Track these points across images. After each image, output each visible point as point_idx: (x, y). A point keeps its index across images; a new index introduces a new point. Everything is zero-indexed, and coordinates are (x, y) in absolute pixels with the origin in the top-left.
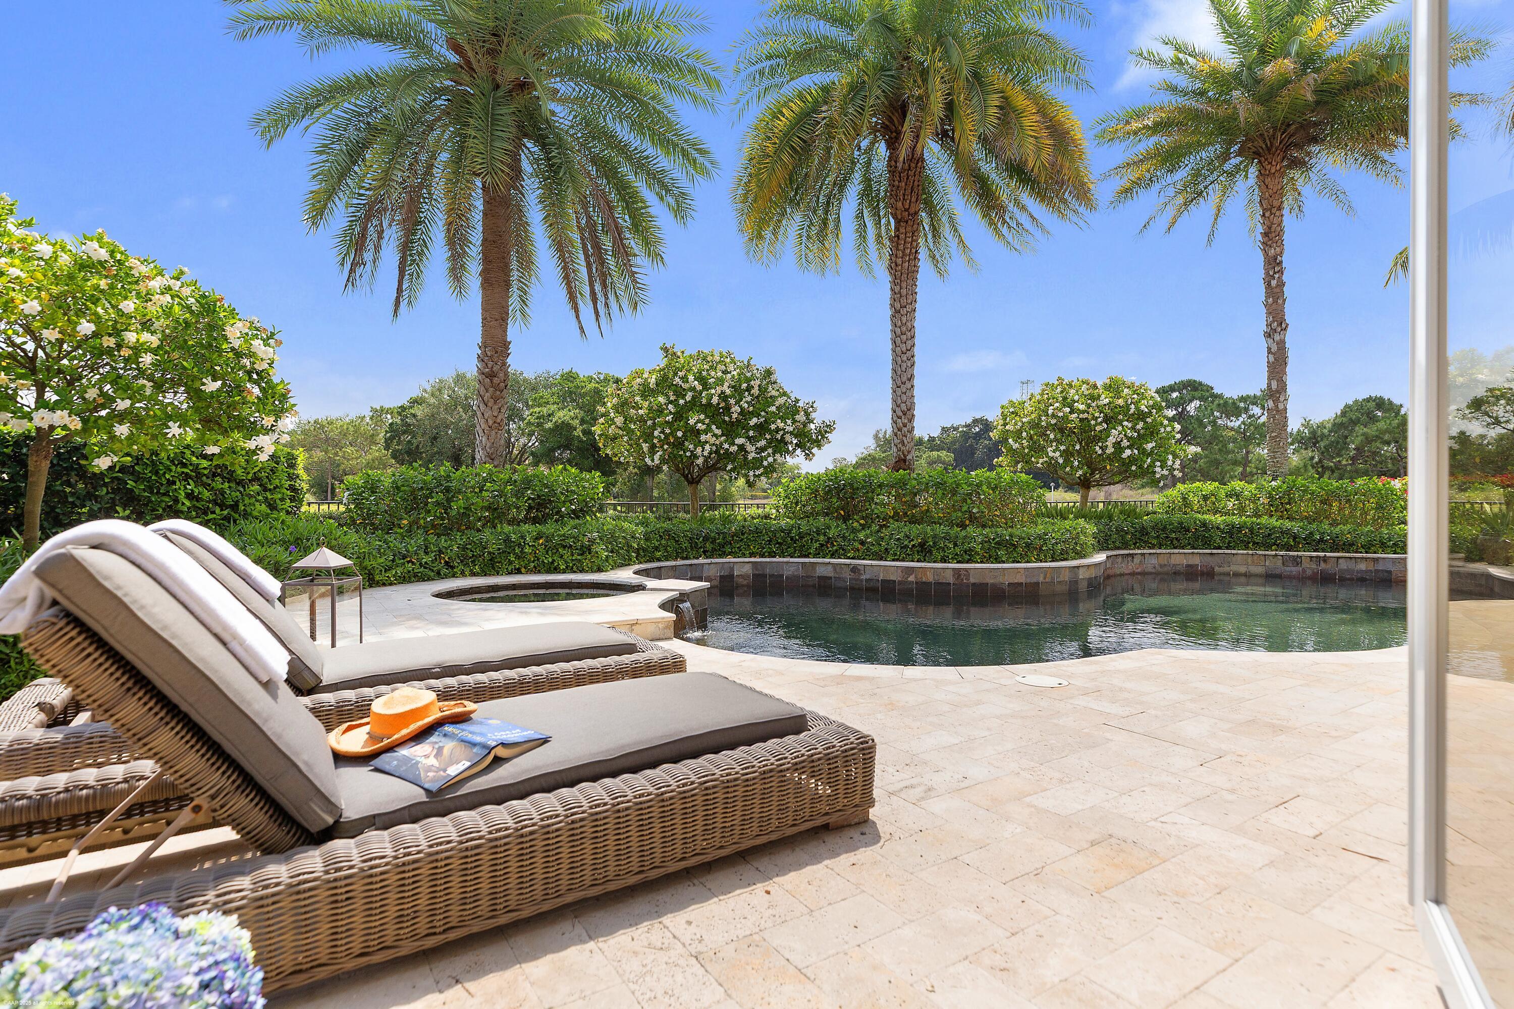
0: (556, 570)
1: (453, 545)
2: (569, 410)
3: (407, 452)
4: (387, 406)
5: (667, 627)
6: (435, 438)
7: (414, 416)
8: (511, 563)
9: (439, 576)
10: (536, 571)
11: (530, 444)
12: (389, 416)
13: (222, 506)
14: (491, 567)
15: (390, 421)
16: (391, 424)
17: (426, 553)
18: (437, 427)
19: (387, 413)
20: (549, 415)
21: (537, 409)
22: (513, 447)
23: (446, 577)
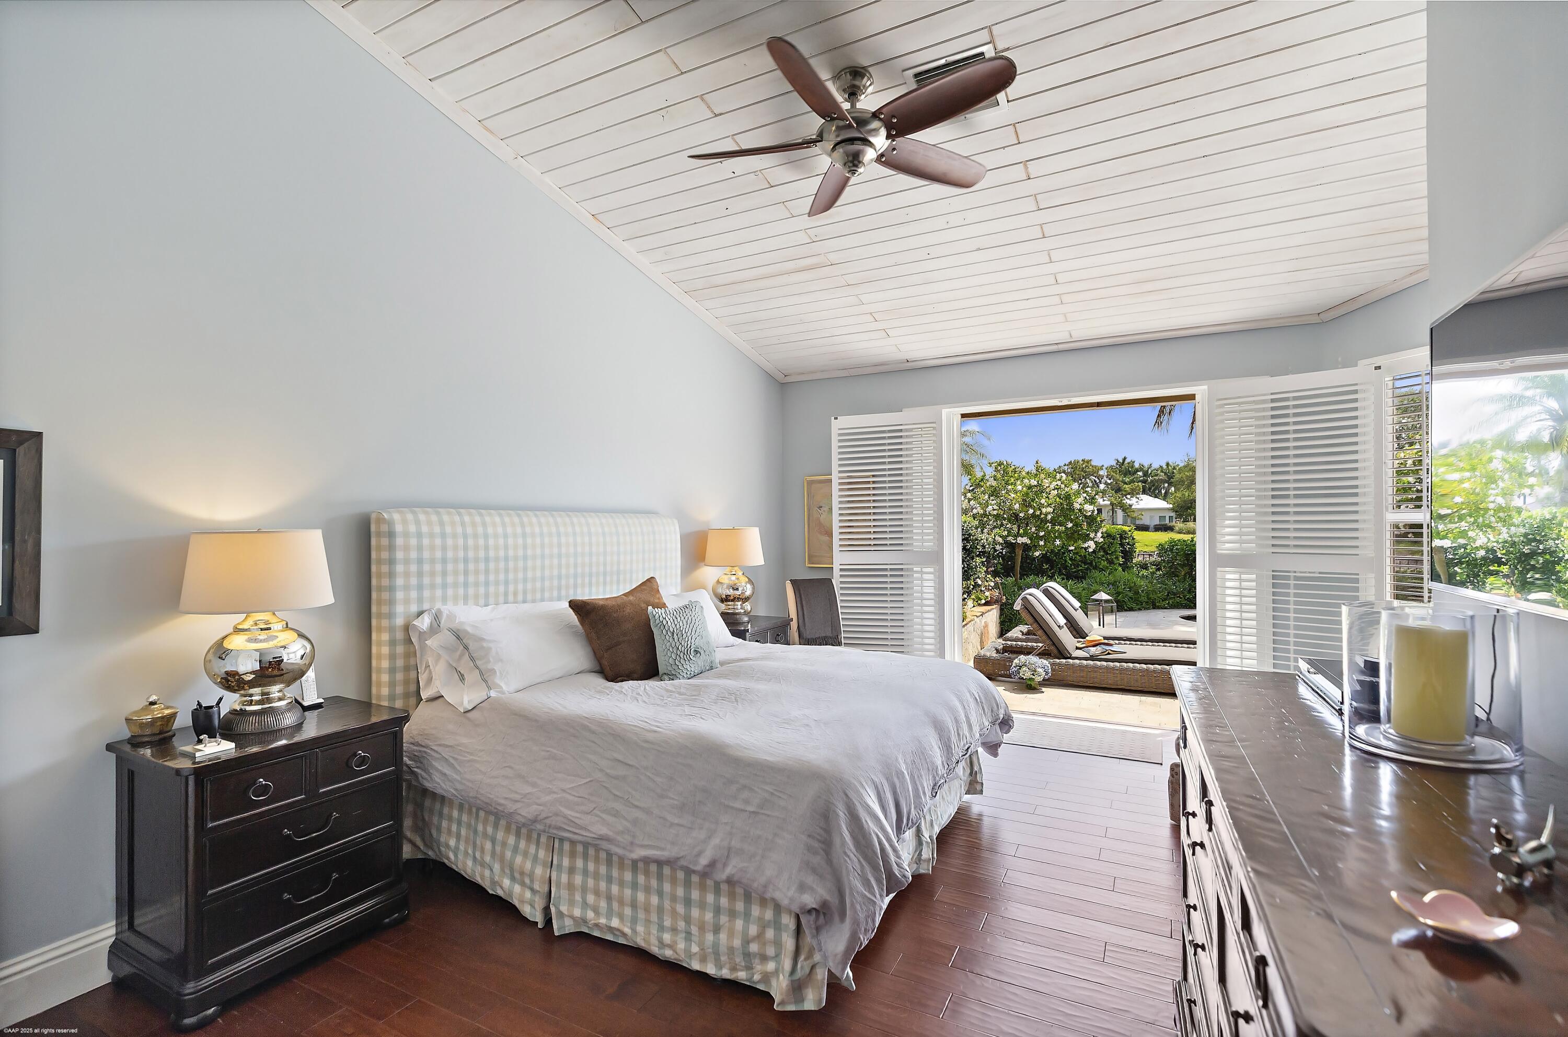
13: (1085, 563)
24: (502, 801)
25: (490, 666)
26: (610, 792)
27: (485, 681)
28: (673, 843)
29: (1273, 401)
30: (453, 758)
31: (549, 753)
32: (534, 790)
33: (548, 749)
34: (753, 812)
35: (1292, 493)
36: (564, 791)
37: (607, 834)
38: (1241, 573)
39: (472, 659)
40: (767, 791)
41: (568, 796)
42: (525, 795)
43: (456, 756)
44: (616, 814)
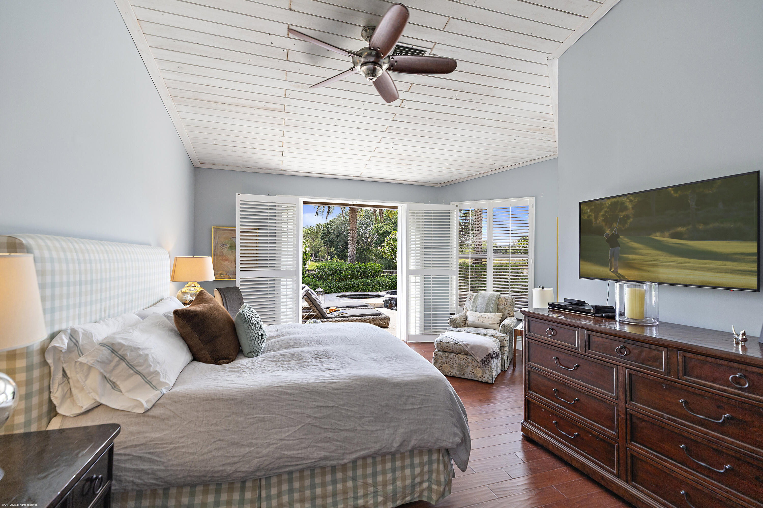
0: (366, 291)
1: (342, 284)
2: (389, 225)
3: (329, 241)
4: (322, 223)
5: (383, 305)
6: (339, 236)
7: (331, 228)
8: (355, 289)
9: (338, 292)
10: (361, 291)
11: (374, 238)
12: (322, 227)
14: (350, 290)
15: (323, 229)
16: (323, 230)
17: (335, 286)
18: (340, 231)
19: (322, 226)
20: (381, 227)
21: (377, 225)
22: (368, 239)
23: (340, 292)
24: (221, 468)
25: (152, 370)
26: (321, 428)
27: (149, 383)
28: (375, 442)
29: (425, 213)
30: (149, 453)
31: (256, 419)
32: (252, 449)
33: (255, 416)
34: (419, 408)
35: (432, 247)
36: (281, 440)
37: (325, 455)
38: (416, 277)
39: (131, 367)
40: (422, 395)
41: (287, 442)
42: (244, 456)
43: (152, 451)
44: (329, 440)
